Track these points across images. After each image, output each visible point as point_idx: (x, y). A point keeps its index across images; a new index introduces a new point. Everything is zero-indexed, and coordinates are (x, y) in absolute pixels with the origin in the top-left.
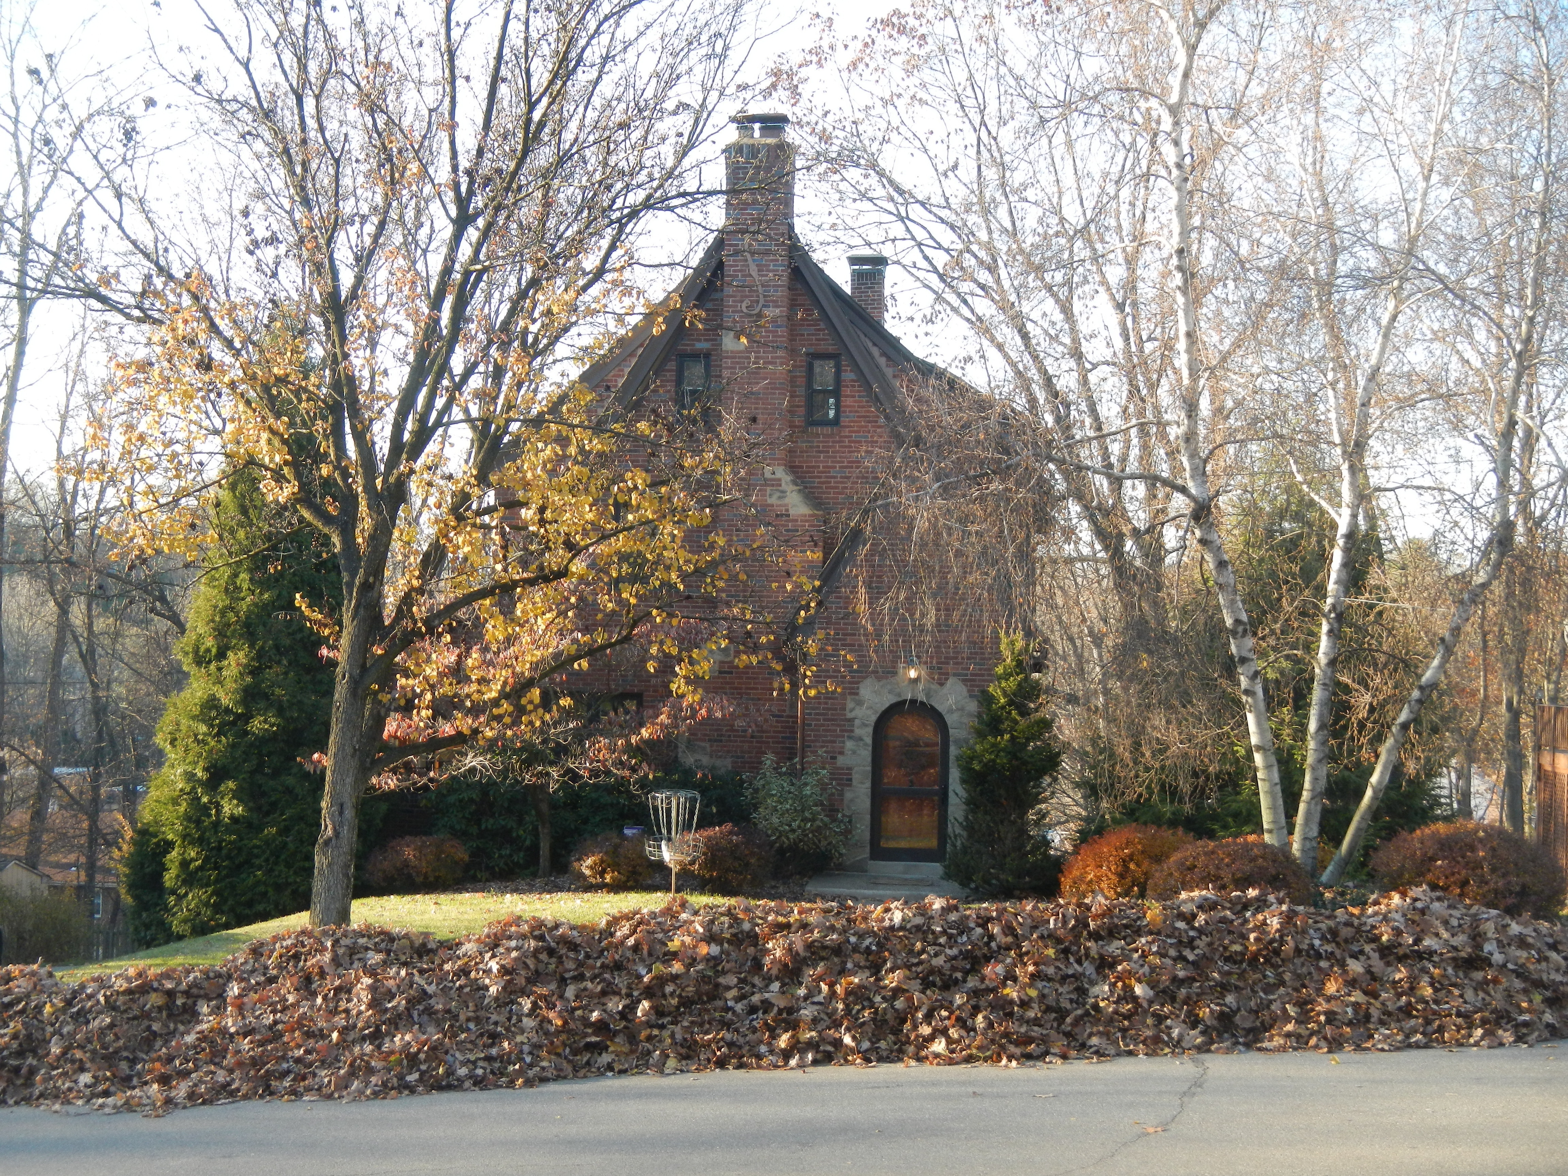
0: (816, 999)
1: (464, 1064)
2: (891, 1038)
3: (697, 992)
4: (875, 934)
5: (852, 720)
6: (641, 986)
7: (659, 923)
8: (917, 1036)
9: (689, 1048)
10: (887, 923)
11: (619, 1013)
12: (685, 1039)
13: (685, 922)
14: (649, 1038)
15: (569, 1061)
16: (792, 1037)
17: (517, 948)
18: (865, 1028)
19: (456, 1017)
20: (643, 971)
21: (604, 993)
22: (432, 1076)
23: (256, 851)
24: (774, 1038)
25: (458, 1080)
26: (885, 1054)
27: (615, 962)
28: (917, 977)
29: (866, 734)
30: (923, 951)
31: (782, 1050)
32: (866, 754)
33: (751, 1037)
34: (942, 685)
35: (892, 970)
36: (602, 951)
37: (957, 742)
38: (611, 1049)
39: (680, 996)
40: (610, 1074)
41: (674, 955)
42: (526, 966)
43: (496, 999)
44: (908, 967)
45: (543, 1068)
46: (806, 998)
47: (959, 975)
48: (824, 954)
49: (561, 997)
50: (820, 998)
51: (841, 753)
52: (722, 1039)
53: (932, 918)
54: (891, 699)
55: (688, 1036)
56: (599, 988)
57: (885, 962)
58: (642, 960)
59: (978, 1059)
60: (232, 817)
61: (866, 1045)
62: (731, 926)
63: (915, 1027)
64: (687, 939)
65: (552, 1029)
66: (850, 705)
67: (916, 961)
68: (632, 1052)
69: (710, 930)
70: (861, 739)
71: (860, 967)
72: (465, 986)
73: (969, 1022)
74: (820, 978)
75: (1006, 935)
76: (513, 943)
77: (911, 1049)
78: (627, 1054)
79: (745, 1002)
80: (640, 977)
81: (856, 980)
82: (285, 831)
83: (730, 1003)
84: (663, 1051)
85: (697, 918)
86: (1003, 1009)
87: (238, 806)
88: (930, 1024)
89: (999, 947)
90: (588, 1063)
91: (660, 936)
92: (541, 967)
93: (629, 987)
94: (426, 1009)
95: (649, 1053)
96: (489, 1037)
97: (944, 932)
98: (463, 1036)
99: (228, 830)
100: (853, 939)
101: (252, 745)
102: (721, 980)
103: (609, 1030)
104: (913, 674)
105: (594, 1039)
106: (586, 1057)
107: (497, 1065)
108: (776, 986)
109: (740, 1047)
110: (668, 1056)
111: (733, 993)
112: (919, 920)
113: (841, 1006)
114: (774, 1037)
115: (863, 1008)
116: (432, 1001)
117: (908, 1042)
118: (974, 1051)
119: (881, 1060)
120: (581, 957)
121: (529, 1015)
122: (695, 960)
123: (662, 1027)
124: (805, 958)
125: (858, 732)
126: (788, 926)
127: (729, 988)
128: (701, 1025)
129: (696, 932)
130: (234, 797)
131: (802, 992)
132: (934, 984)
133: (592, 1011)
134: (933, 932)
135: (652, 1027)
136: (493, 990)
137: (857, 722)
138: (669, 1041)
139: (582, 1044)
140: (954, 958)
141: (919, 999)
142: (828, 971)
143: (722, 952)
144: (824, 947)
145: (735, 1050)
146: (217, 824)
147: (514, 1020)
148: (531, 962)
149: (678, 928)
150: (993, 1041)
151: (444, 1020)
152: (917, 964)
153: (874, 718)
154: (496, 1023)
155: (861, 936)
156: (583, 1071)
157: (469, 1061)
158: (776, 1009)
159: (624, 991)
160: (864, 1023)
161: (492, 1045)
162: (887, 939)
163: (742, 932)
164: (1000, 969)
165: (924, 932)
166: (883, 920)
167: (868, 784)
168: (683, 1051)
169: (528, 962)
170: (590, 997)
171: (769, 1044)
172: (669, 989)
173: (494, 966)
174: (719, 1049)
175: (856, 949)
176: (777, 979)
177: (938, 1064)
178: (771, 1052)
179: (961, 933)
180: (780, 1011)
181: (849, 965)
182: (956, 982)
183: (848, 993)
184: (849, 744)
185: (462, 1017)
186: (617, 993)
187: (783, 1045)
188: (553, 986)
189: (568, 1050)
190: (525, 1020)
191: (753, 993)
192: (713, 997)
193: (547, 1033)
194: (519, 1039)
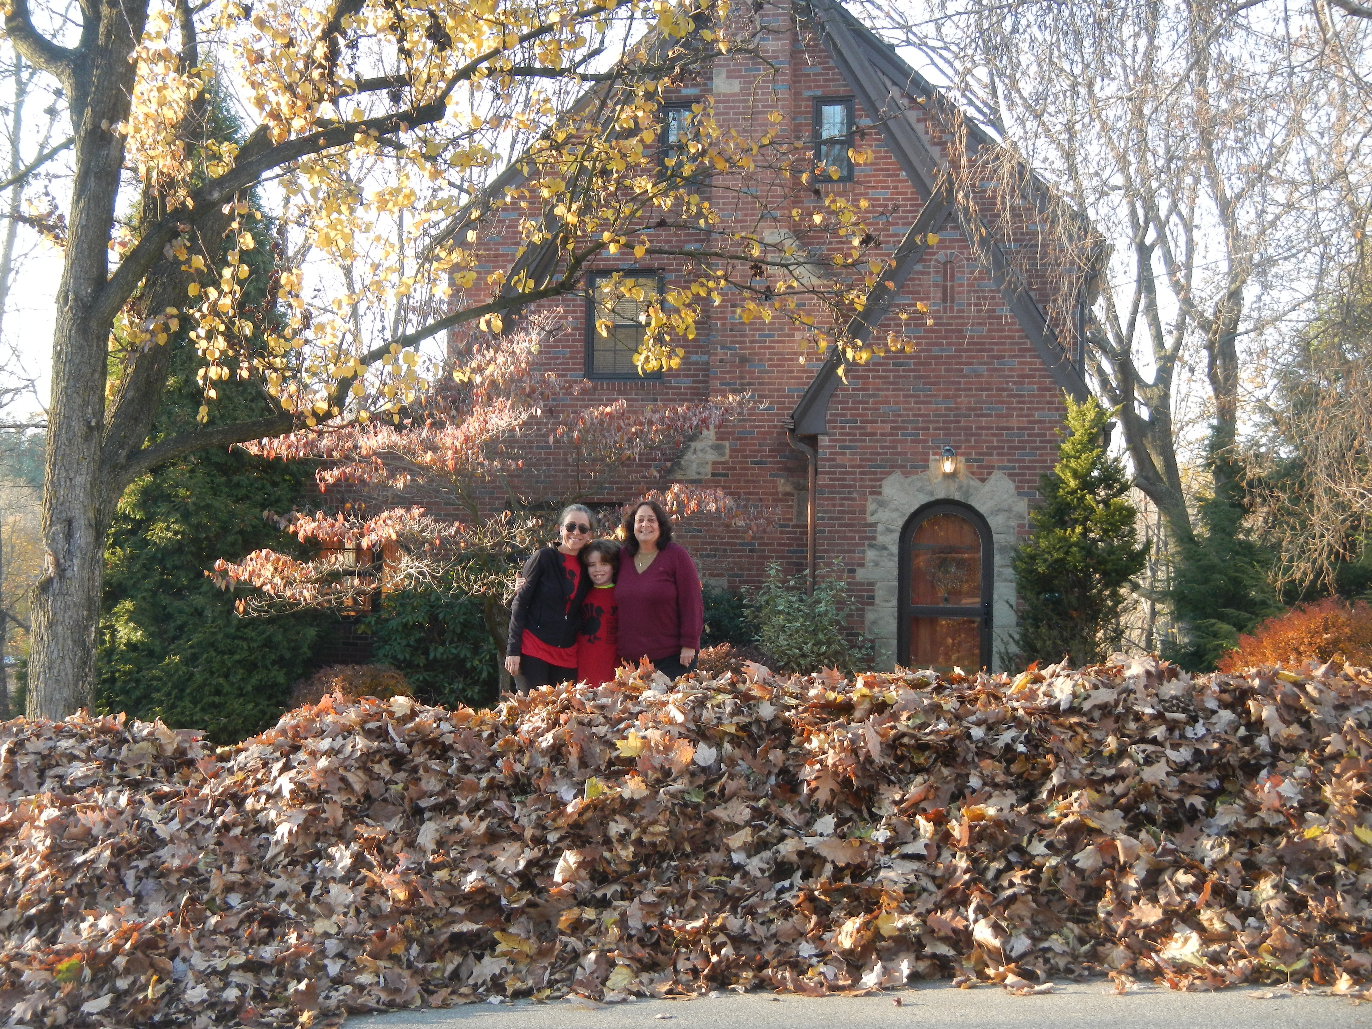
0: (910, 849)
1: (204, 977)
2: (1073, 929)
3: (671, 835)
4: (1017, 722)
5: (873, 525)
6: (561, 821)
7: (602, 707)
8: (1131, 927)
9: (656, 946)
10: (1042, 702)
11: (518, 874)
12: (648, 929)
13: (651, 705)
14: (577, 927)
15: (416, 972)
16: (866, 925)
17: (330, 753)
18: (1017, 908)
19: (204, 882)
20: (566, 793)
21: (492, 837)
22: (135, 1002)
23: (155, 683)
24: (828, 928)
25: (186, 1011)
26: (1061, 963)
27: (516, 777)
28: (1115, 804)
29: (891, 541)
30: (1122, 753)
31: (844, 953)
32: (891, 566)
33: (779, 925)
34: (983, 480)
35: (1063, 790)
36: (493, 760)
37: (1003, 550)
38: (500, 948)
39: (638, 842)
40: (495, 999)
41: (629, 764)
42: (346, 785)
43: (290, 848)
44: (1096, 784)
45: (361, 988)
46: (889, 847)
47: (1198, 801)
48: (920, 759)
49: (411, 844)
50: (917, 847)
51: (862, 565)
52: (722, 928)
53: (1129, 691)
54: (923, 499)
55: (653, 922)
56: (483, 826)
57: (1047, 774)
58: (567, 774)
59: (1281, 978)
60: (129, 644)
61: (1021, 944)
62: (737, 711)
63: (1123, 907)
64: (654, 735)
65: (387, 906)
66: (871, 506)
67: (1111, 772)
68: (542, 953)
69: (697, 720)
70: (884, 548)
71: (996, 786)
72: (235, 824)
73: (1243, 897)
74: (915, 808)
75: (1288, 723)
76: (325, 744)
77: (1118, 953)
78: (532, 959)
79: (767, 854)
80: (560, 805)
81: (991, 811)
82: (192, 660)
83: (737, 858)
84: (602, 954)
85: (672, 697)
86: (1312, 870)
87: (135, 629)
88: (1154, 900)
89: (1275, 746)
90: (455, 975)
91: (602, 730)
92: (376, 788)
93: (540, 825)
94: (152, 867)
95: (576, 956)
96: (261, 925)
97: (1159, 717)
98: (214, 920)
99: (124, 659)
100: (978, 733)
101: (153, 559)
102: (720, 812)
103: (500, 909)
104: (948, 467)
105: (467, 927)
106: (453, 962)
107: (270, 980)
108: (827, 823)
109: (759, 946)
110: (613, 964)
111: (744, 836)
112: (1105, 696)
113: (962, 863)
114: (827, 925)
115: (1010, 867)
116: (164, 853)
117: (1112, 938)
118: (1268, 960)
119: (1053, 974)
120: (453, 769)
121: (344, 880)
122: (667, 773)
123: (603, 904)
124: (883, 768)
125: (881, 539)
126: (847, 708)
127: (734, 828)
128: (680, 899)
129: (672, 722)
130: (130, 620)
131: (881, 835)
132: (1150, 819)
133: (468, 871)
134: (1138, 717)
135: (582, 903)
136: (283, 831)
137: (880, 528)
138: (614, 931)
139: (443, 938)
140: (1183, 768)
141: (1127, 849)
142: (932, 791)
143: (720, 760)
144: (922, 747)
145: (747, 951)
146: (109, 653)
147: (316, 892)
148: (356, 780)
149: (636, 716)
150: (1305, 939)
151: (180, 887)
152: (1112, 780)
153: (900, 522)
154: (283, 896)
155: (992, 727)
156: (444, 992)
157: (215, 972)
158: (829, 868)
159: (528, 834)
160: (1013, 899)
161: (265, 941)
162: (1045, 730)
163: (758, 721)
164: (1288, 788)
165: (1118, 718)
166: (1032, 696)
167: (894, 602)
168: (643, 953)
169: (351, 777)
170: (466, 845)
171: (818, 940)
172: (616, 828)
173: (285, 784)
174: (716, 949)
175: (983, 751)
176: (829, 808)
177: (1191, 988)
178: (823, 956)
179: (1193, 720)
180: (838, 873)
181: (974, 782)
182: (1193, 815)
183: (977, 836)
184: (871, 554)
185: (216, 883)
186: (516, 837)
187: (847, 943)
188: (395, 824)
189: (415, 949)
190: (335, 889)
191: (782, 838)
192: (702, 847)
193: (376, 916)
194: (320, 926)
